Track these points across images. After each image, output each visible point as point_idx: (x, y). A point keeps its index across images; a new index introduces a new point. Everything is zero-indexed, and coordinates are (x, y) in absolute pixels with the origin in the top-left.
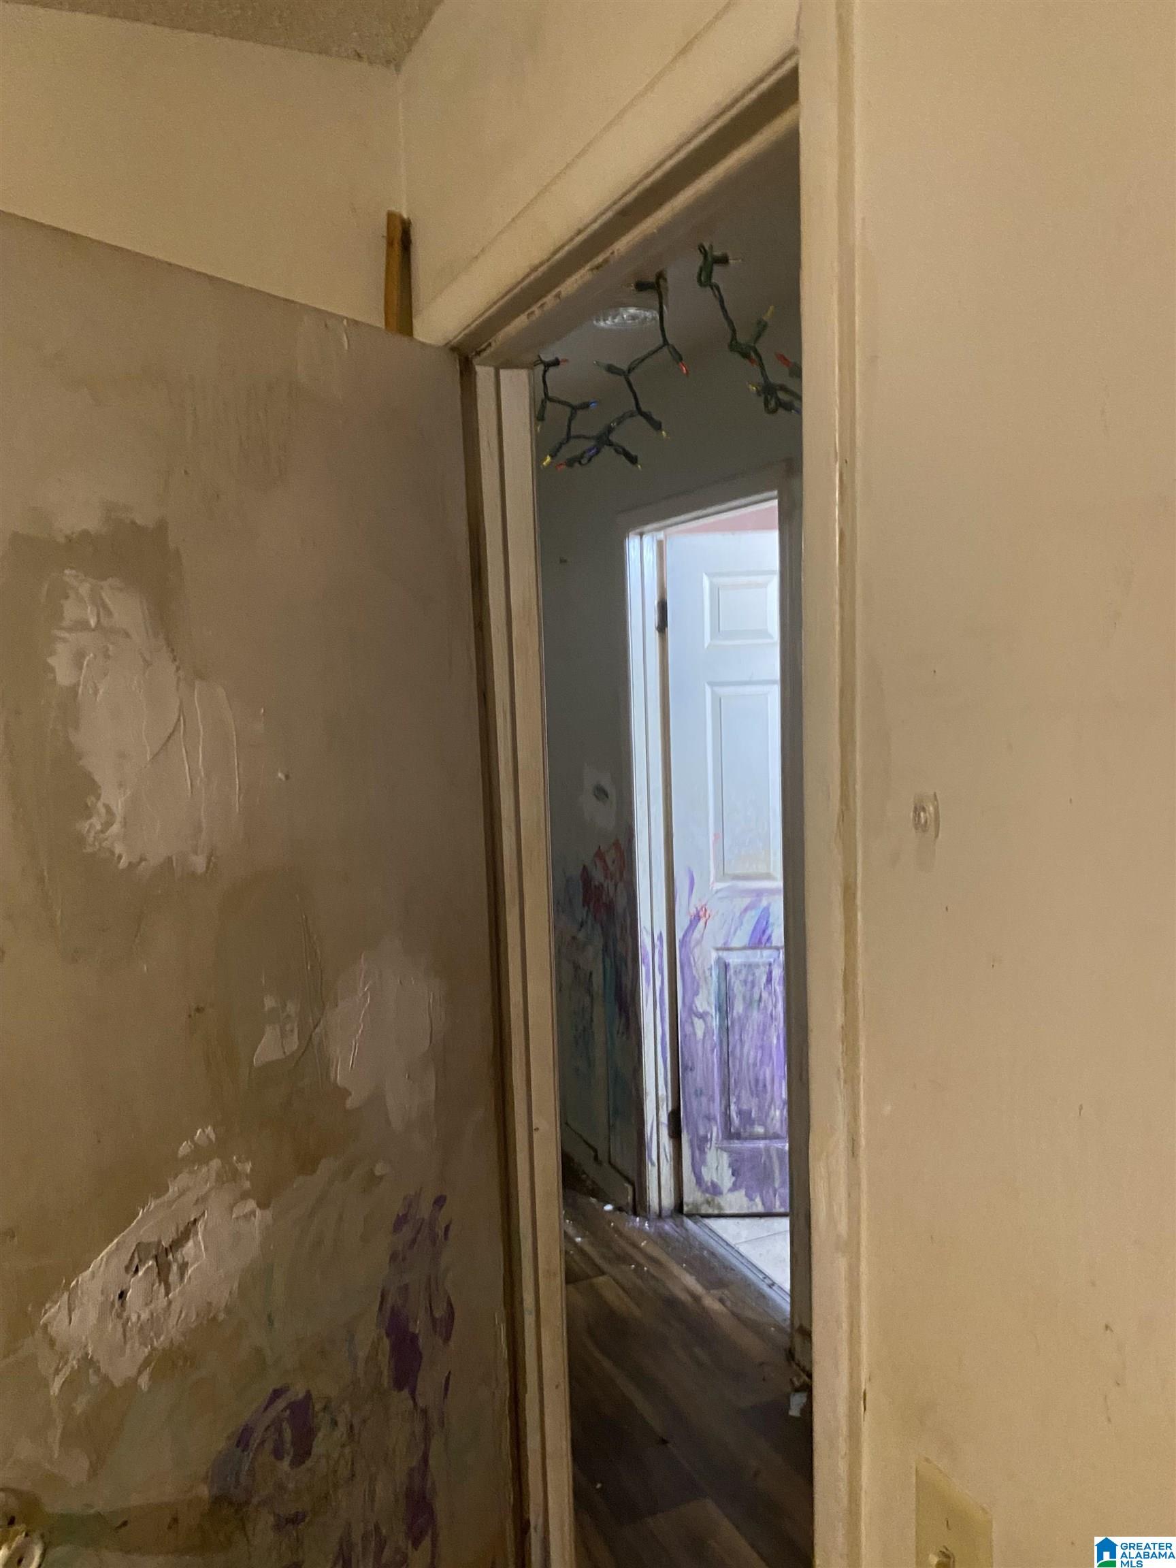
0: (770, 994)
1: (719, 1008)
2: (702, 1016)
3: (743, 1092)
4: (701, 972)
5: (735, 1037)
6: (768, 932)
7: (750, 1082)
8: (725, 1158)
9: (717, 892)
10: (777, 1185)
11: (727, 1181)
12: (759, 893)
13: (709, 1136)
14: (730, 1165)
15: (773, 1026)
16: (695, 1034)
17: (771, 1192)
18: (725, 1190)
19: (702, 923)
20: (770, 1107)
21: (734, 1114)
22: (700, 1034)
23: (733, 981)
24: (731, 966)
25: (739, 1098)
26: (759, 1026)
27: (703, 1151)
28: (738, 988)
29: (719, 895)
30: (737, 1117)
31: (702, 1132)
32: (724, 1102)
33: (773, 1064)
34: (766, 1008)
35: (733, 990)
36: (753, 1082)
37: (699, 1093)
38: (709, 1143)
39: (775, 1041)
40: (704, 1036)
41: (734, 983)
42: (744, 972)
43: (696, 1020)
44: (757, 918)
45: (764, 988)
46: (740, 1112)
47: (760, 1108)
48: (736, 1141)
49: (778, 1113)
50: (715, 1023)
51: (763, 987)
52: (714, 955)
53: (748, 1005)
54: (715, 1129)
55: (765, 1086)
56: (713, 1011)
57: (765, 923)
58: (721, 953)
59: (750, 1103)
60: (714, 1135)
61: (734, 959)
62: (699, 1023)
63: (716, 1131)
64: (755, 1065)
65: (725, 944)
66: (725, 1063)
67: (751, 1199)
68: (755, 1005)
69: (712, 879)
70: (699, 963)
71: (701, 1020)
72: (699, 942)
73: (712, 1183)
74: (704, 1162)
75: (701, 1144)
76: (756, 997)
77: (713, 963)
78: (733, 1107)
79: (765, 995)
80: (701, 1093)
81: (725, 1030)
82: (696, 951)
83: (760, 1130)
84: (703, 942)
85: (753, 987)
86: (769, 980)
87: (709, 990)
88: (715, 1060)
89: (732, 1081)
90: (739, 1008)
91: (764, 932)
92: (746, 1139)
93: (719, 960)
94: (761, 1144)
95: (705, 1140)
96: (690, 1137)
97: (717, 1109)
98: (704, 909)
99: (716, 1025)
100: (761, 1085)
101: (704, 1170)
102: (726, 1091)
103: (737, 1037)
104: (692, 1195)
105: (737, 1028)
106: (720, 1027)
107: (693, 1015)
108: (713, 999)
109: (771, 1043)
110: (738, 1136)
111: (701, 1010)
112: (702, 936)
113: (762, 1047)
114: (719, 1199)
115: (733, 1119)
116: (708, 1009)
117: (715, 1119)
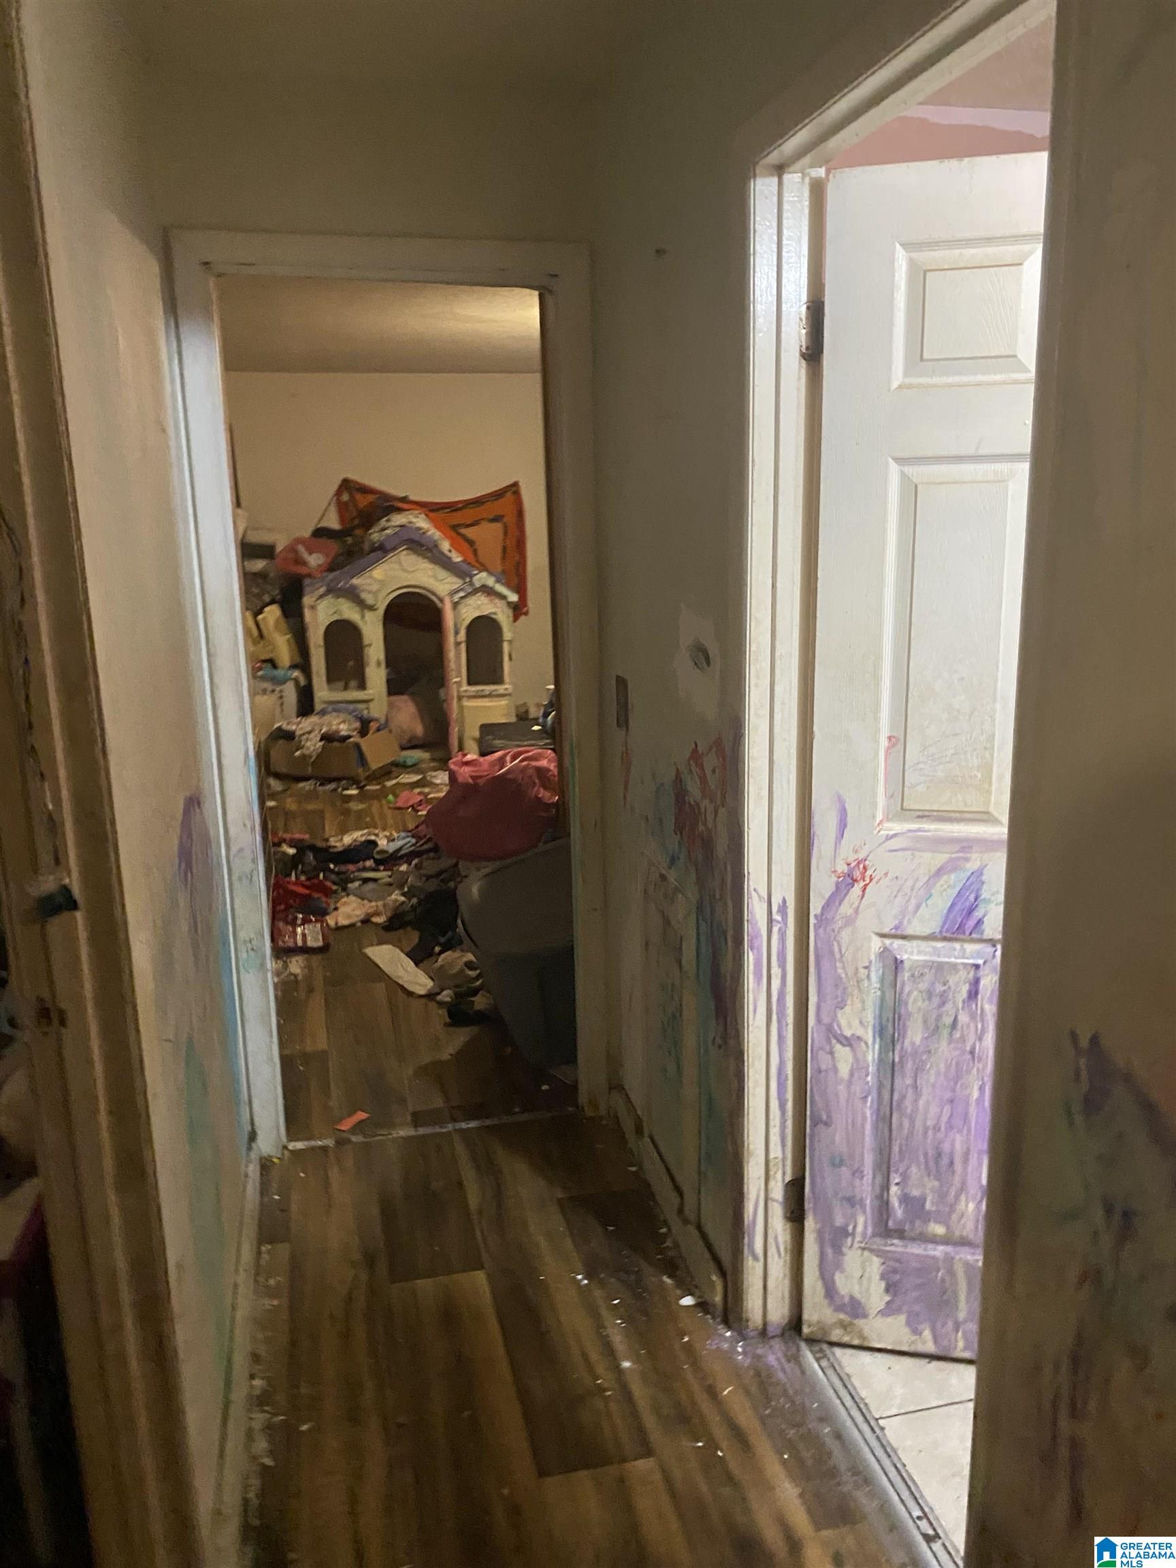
0: (973, 1017)
1: (881, 1031)
2: (848, 1042)
3: (914, 1169)
4: (851, 971)
5: (903, 1082)
6: (978, 914)
7: (926, 1155)
8: (875, 1265)
9: (889, 838)
10: (962, 1315)
11: (876, 1297)
12: (966, 845)
13: (850, 1228)
14: (883, 1277)
15: (975, 1070)
16: (835, 1070)
17: (950, 1324)
18: (873, 1312)
19: (857, 889)
20: (957, 1197)
21: (895, 1202)
22: (844, 1070)
23: (907, 989)
24: (907, 965)
25: (905, 1177)
26: (948, 1067)
27: (838, 1251)
28: (915, 1002)
29: (893, 844)
30: (900, 1207)
31: (839, 1221)
32: (879, 1179)
33: (969, 1131)
34: (963, 1039)
35: (907, 1004)
36: (931, 1153)
37: (837, 1163)
38: (849, 1240)
39: (976, 1094)
40: (852, 1074)
41: (909, 993)
42: (929, 977)
43: (838, 1047)
44: (958, 889)
45: (963, 1008)
46: (905, 1199)
47: (942, 1196)
48: (896, 1241)
49: (971, 1206)
50: (871, 1056)
51: (960, 1005)
52: (876, 944)
53: (934, 1031)
54: (861, 1220)
55: (952, 1163)
56: (869, 1036)
57: (972, 898)
58: (887, 942)
59: (923, 1186)
60: (860, 1229)
61: (911, 954)
62: (842, 1052)
63: (862, 1223)
64: (937, 1128)
65: (896, 928)
66: (885, 1119)
67: (916, 1332)
68: (945, 1032)
69: (879, 817)
70: (848, 956)
71: (848, 1049)
72: (850, 921)
73: (852, 1298)
74: (839, 1266)
75: (836, 1238)
76: (948, 1020)
77: (873, 957)
78: (894, 1189)
79: (963, 1018)
80: (842, 1163)
81: (889, 1069)
82: (845, 936)
83: (939, 1230)
84: (859, 923)
85: (943, 1003)
86: (973, 994)
87: (863, 1002)
88: (868, 1114)
89: (896, 1149)
90: (915, 1035)
91: (970, 911)
92: (913, 1239)
93: (885, 953)
94: (939, 1251)
95: (844, 1233)
96: (819, 1226)
97: (866, 1189)
98: (861, 866)
99: (874, 1060)
100: (945, 1161)
101: (839, 1279)
102: (884, 1166)
103: (909, 1081)
104: (816, 1312)
105: (909, 1065)
106: (881, 1061)
107: (834, 1041)
108: (870, 1016)
109: (969, 1096)
110: (900, 1234)
111: (848, 1033)
112: (857, 911)
113: (951, 1101)
114: (860, 1322)
115: (893, 1208)
116: (860, 1032)
117: (862, 1203)
